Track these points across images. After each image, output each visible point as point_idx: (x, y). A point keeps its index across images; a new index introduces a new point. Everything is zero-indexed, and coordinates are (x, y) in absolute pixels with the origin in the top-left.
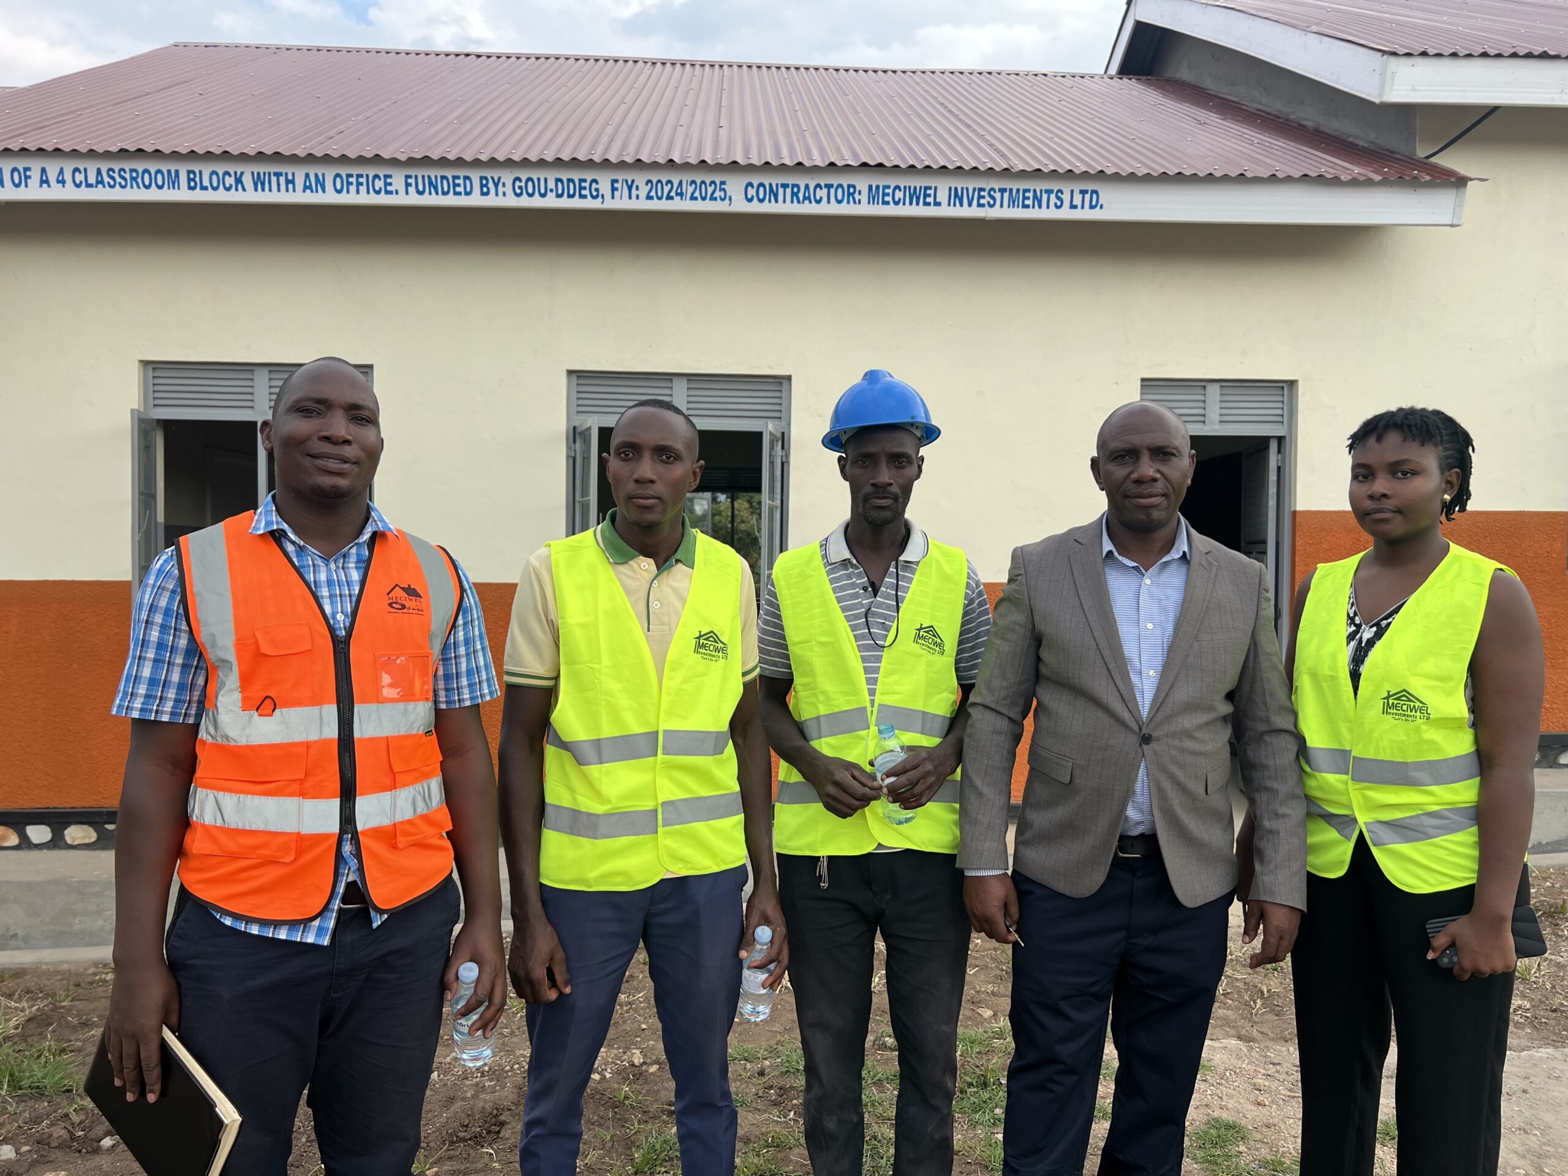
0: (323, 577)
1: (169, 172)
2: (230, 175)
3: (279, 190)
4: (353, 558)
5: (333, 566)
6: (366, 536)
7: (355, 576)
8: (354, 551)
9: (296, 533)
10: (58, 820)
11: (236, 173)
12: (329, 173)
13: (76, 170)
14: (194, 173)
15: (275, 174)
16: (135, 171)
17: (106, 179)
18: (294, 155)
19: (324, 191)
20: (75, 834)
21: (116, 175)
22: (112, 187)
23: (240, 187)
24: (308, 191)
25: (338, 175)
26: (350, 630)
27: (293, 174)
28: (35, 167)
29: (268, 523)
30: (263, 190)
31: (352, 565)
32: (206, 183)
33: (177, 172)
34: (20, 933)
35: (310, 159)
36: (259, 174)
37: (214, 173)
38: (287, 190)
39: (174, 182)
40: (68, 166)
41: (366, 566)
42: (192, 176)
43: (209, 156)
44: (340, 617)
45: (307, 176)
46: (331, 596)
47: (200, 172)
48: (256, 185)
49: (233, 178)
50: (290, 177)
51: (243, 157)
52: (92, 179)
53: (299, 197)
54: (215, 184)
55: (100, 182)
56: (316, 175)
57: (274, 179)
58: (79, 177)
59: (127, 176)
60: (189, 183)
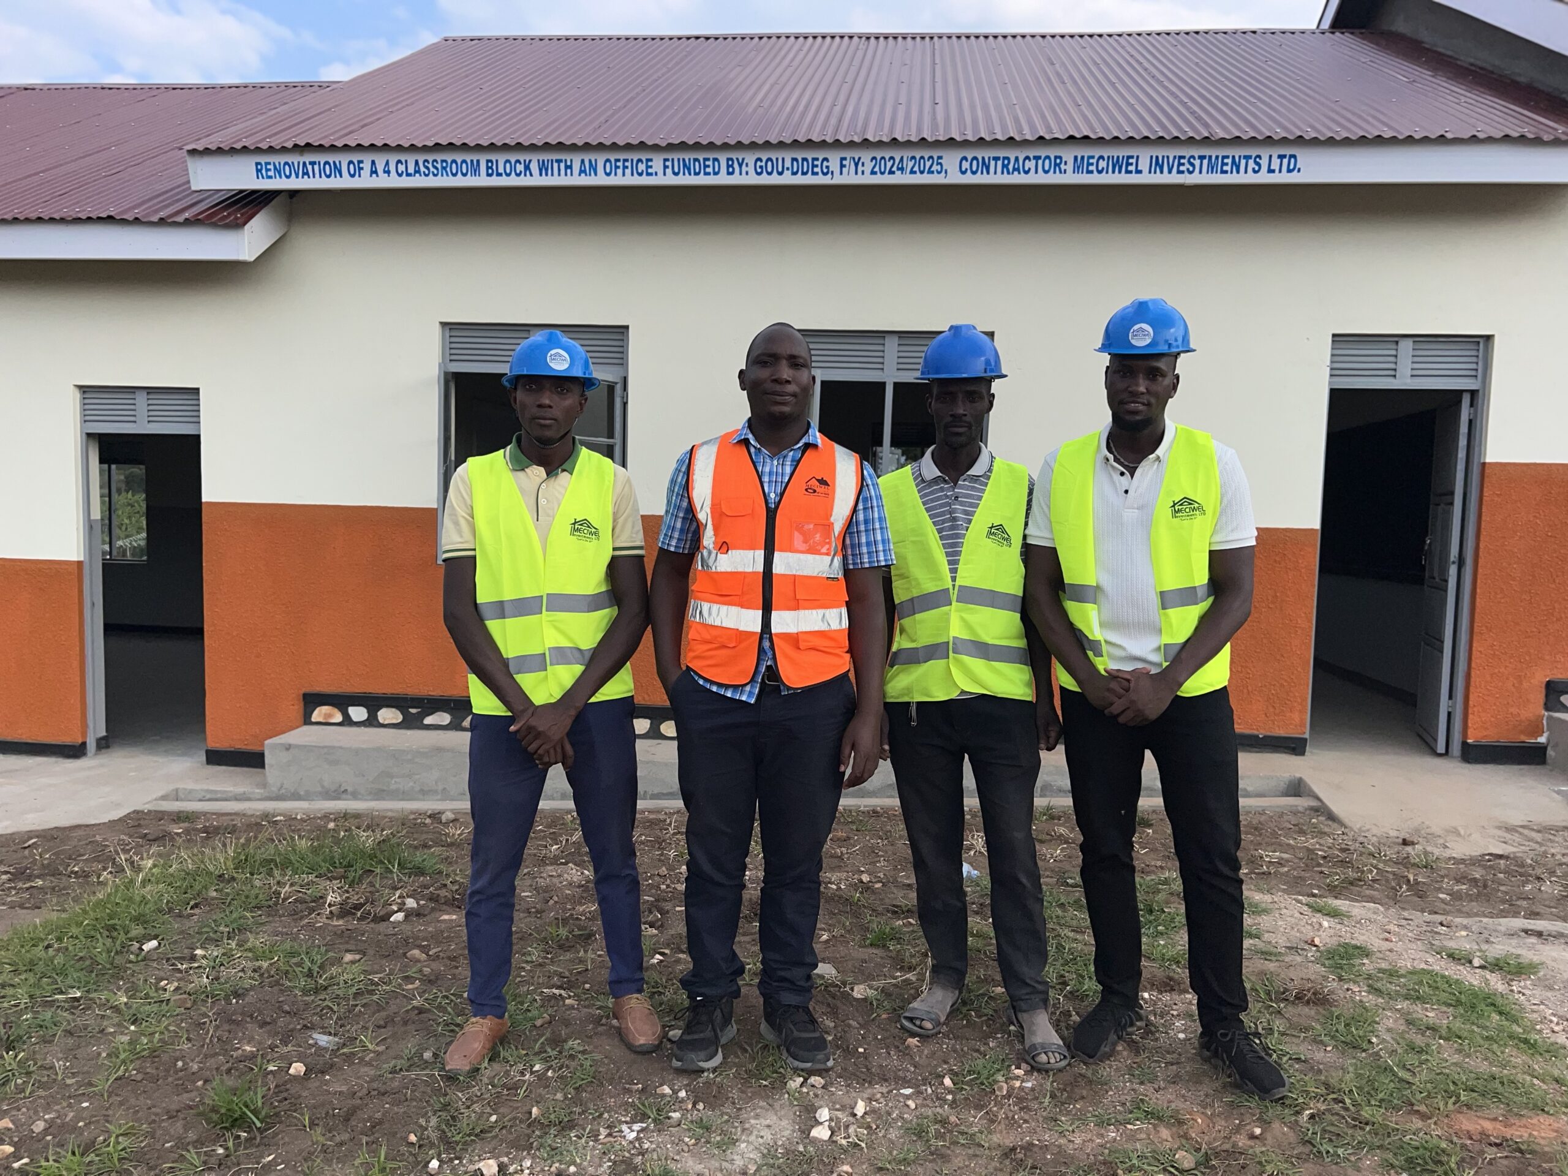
1: (472, 161)
10: (373, 703)
12: (600, 158)
13: (399, 162)
14: (491, 161)
16: (445, 161)
17: (422, 169)
19: (596, 174)
20: (387, 715)
21: (430, 166)
22: (426, 175)
28: (367, 159)
32: (501, 170)
33: (478, 161)
34: (350, 789)
39: (476, 171)
40: (393, 159)
43: (506, 147)
45: (583, 161)
48: (541, 170)
50: (569, 163)
51: (533, 148)
52: (411, 170)
53: (576, 180)
54: (508, 171)
55: (417, 171)
56: (590, 161)
57: (555, 165)
58: (401, 168)
59: (439, 166)
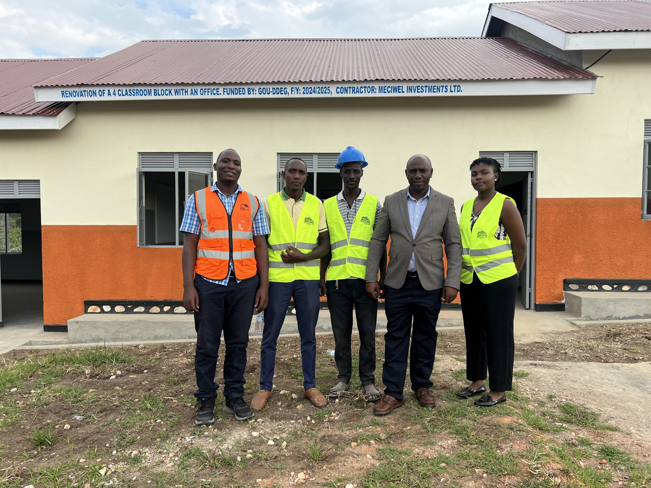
0: (226, 201)
1: (148, 90)
2: (167, 91)
3: (183, 95)
4: (233, 197)
5: (229, 199)
6: (237, 192)
7: (234, 201)
8: (234, 195)
9: (221, 191)
11: (169, 90)
12: (199, 89)
15: (182, 90)
17: (129, 93)
18: (188, 83)
21: (132, 92)
23: (170, 94)
24: (192, 95)
25: (202, 89)
26: (232, 213)
27: (187, 89)
29: (214, 189)
30: (178, 95)
31: (233, 199)
33: (151, 90)
34: (103, 338)
35: (193, 84)
36: (176, 89)
37: (162, 90)
38: (185, 95)
40: (117, 89)
41: (236, 199)
42: (155, 91)
43: (161, 84)
44: (230, 211)
45: (192, 89)
46: (228, 206)
47: (158, 90)
49: (168, 91)
51: (172, 84)
52: (124, 94)
56: (195, 89)
58: (120, 93)
59: (135, 92)
60: (154, 94)
